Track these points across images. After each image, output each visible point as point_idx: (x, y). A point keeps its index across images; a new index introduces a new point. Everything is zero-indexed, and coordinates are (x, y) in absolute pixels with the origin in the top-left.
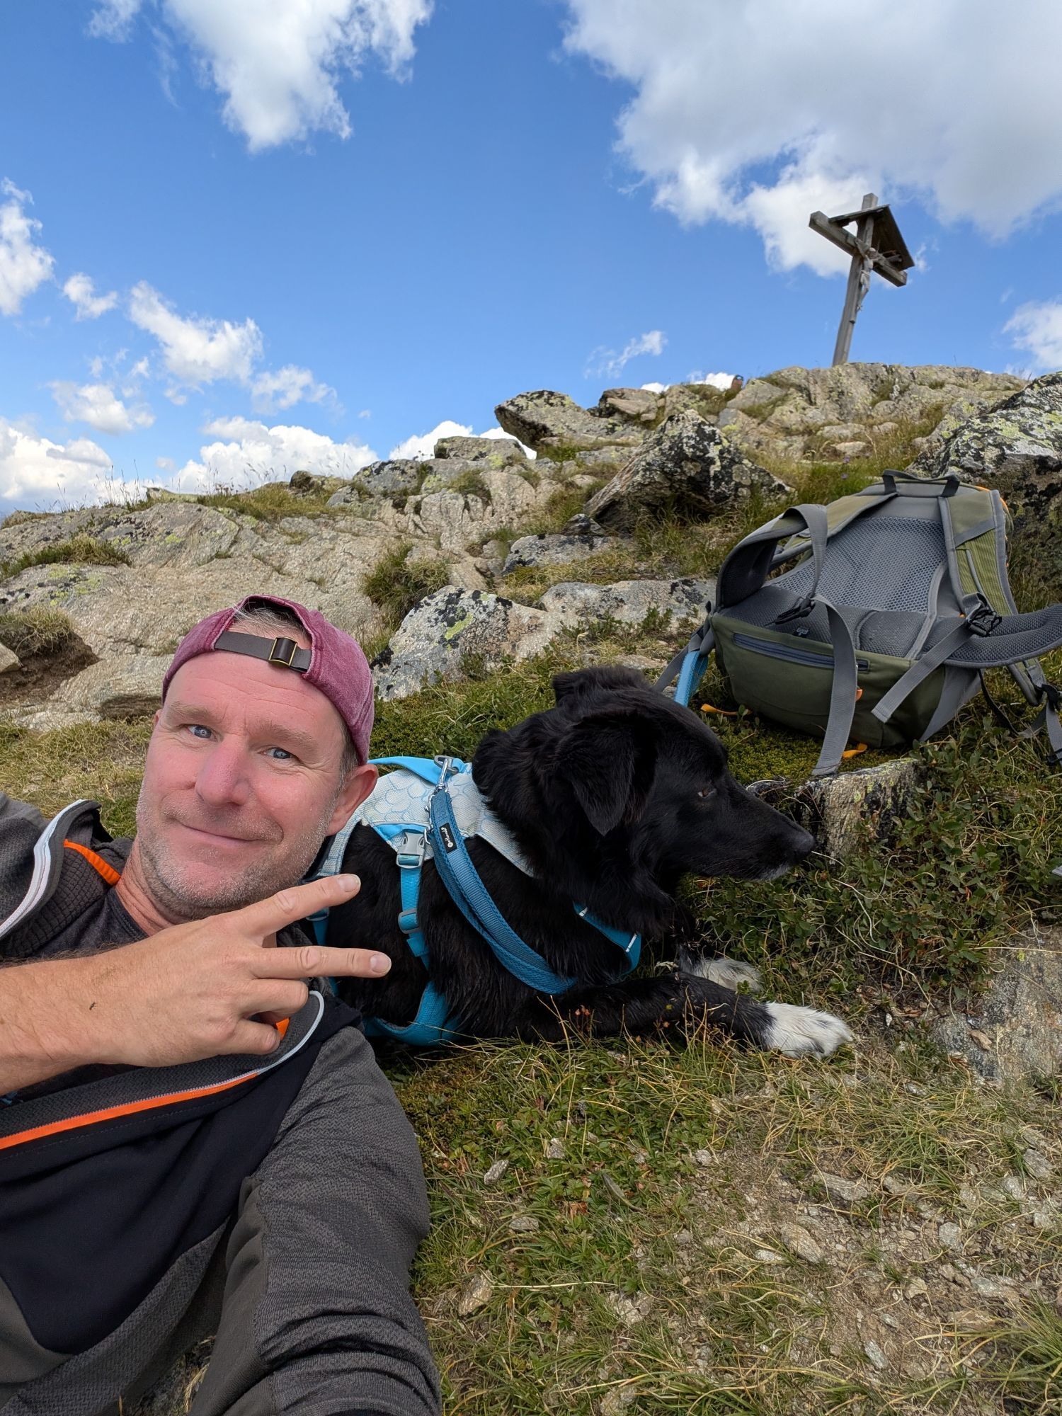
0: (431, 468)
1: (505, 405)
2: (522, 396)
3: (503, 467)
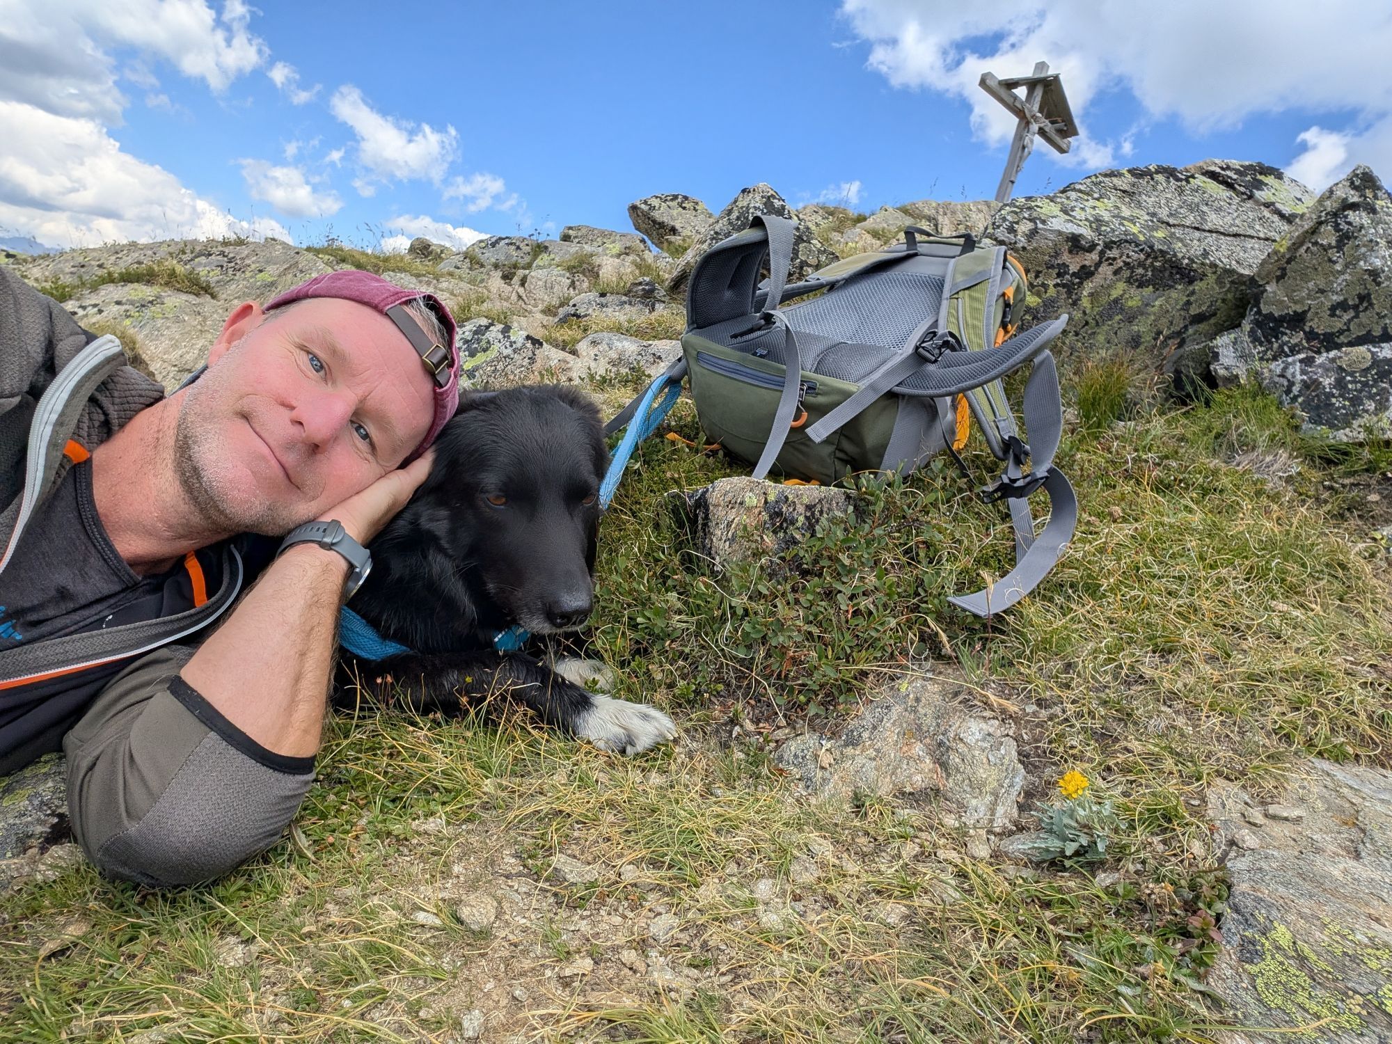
0: (546, 248)
1: (638, 203)
2: (657, 197)
3: (618, 256)
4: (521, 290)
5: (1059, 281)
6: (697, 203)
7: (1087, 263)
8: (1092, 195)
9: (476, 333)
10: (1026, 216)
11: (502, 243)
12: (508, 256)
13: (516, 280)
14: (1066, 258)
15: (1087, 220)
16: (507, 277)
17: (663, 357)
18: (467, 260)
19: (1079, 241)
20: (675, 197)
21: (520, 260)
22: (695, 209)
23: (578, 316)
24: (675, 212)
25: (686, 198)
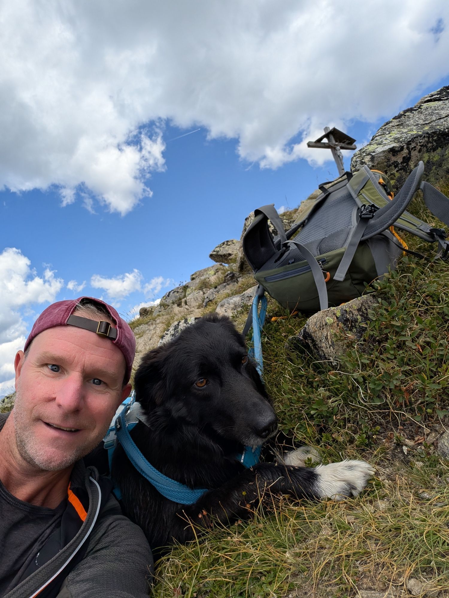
0: (187, 286)
1: (211, 253)
2: (217, 247)
3: (215, 274)
4: (187, 307)
5: (397, 169)
6: (233, 241)
7: (404, 155)
8: (386, 134)
9: (175, 329)
10: (364, 154)
11: (171, 293)
12: (176, 297)
13: (183, 304)
14: (394, 159)
15: (391, 141)
16: (179, 305)
17: (252, 295)
18: (162, 307)
19: (395, 149)
20: (224, 243)
21: (180, 296)
22: (233, 243)
23: (211, 301)
24: (227, 248)
25: (228, 241)
